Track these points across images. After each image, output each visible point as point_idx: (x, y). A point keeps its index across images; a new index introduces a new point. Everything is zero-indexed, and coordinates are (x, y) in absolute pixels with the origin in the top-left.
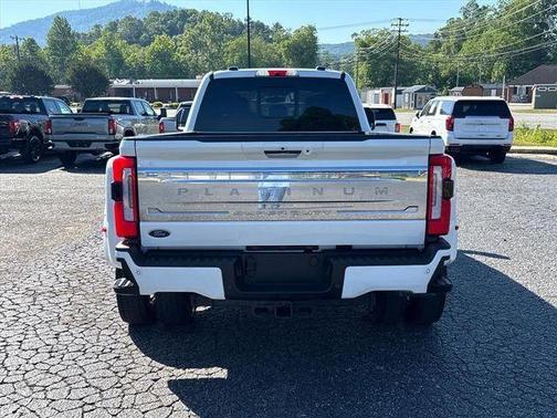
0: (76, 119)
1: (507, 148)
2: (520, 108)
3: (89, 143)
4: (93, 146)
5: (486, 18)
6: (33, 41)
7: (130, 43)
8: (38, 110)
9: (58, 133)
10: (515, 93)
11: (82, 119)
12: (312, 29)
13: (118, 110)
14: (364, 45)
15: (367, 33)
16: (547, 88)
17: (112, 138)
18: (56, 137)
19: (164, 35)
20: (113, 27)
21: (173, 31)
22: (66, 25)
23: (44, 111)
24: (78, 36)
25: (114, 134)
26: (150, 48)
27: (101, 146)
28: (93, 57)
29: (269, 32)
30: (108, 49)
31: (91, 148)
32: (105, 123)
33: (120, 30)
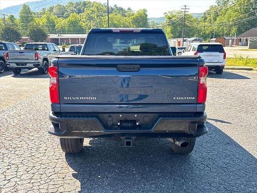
0: (20, 52)
1: (223, 67)
2: (243, 48)
3: (26, 64)
4: (28, 65)
5: (228, 5)
6: (13, 16)
7: (59, 17)
8: (4, 48)
9: (11, 59)
10: (240, 41)
11: (23, 52)
12: (145, 11)
13: (41, 49)
14: (170, 18)
15: (171, 13)
16: (255, 39)
17: (37, 61)
18: (11, 61)
19: (75, 13)
20: (51, 9)
21: (79, 11)
22: (28, 9)
23: (6, 49)
24: (35, 14)
25: (37, 59)
26: (67, 20)
27: (31, 65)
28: (41, 24)
29: (126, 12)
30: (48, 20)
31: (27, 66)
32: (33, 54)
33: (54, 11)
